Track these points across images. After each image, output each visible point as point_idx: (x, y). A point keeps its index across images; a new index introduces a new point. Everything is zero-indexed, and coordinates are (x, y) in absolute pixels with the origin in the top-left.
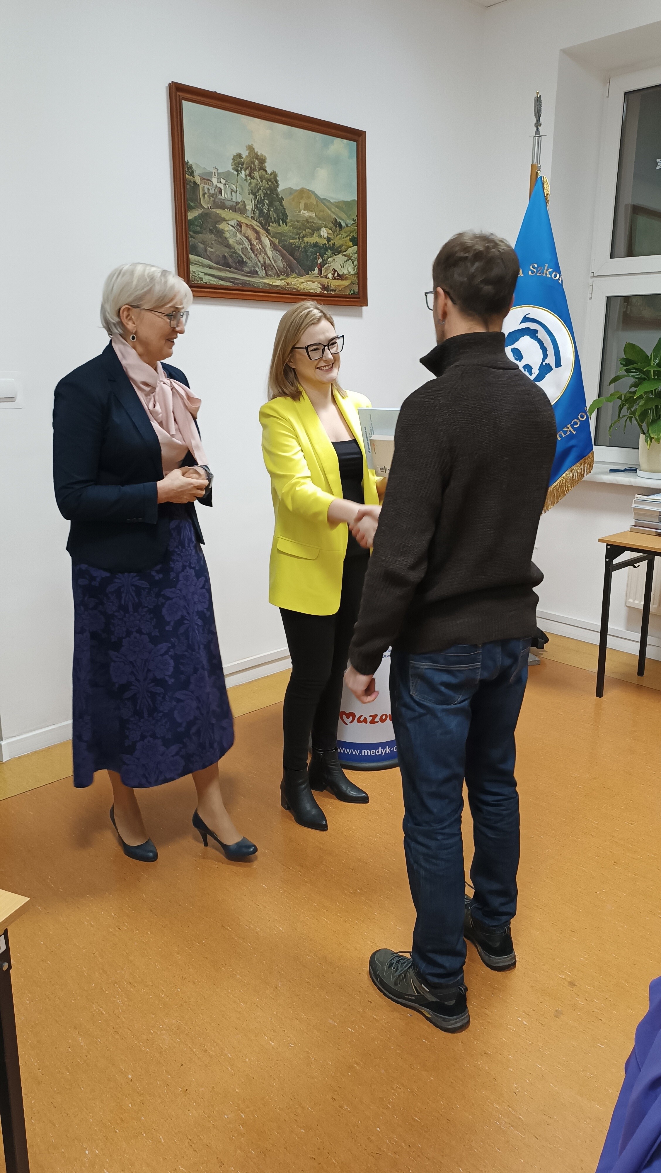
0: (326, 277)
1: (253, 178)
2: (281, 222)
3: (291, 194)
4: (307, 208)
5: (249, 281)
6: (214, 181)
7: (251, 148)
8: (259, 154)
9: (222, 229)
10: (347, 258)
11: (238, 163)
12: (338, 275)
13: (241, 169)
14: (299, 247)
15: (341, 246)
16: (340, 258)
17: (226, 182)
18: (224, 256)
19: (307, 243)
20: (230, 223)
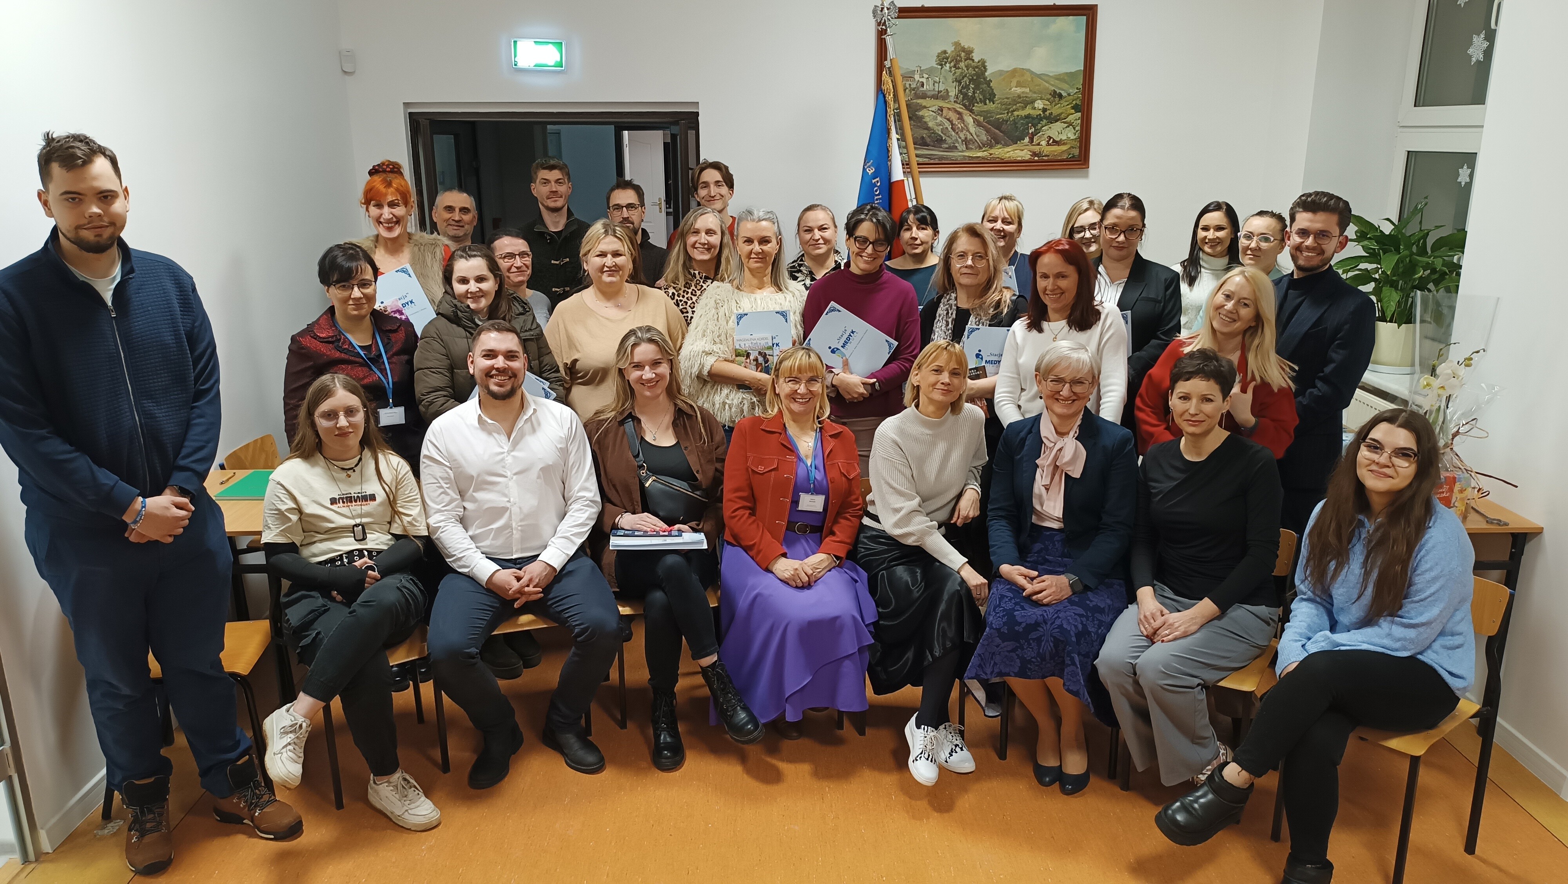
0: (1039, 144)
1: (959, 68)
2: (988, 101)
3: (1001, 75)
4: (1019, 85)
5: (947, 155)
6: (917, 77)
7: (957, 44)
8: (966, 47)
9: (923, 115)
10: (1066, 125)
11: (943, 58)
12: (1054, 141)
13: (946, 63)
14: (1007, 121)
15: (1060, 115)
16: (1058, 126)
17: (929, 76)
18: (923, 138)
19: (1018, 116)
20: (930, 109)
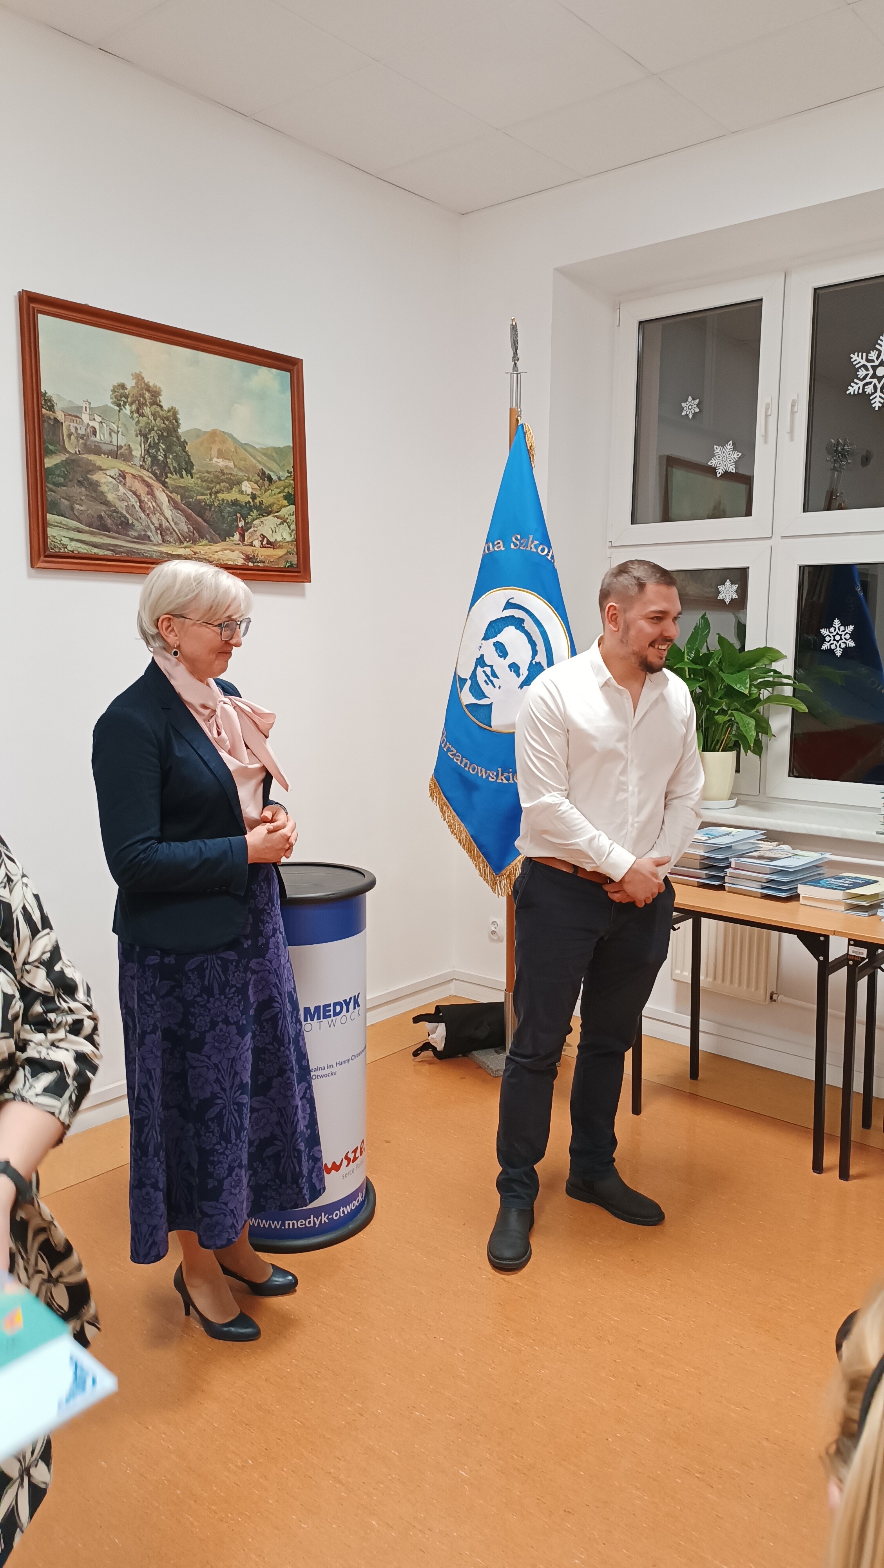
0: (251, 545)
1: (142, 415)
2: (184, 473)
3: (198, 436)
4: (221, 454)
5: (137, 549)
6: (85, 418)
7: (139, 377)
8: (151, 384)
9: (97, 481)
10: (280, 521)
11: (120, 396)
12: (269, 542)
13: (125, 403)
14: (211, 506)
15: (271, 506)
16: (270, 521)
17: (103, 419)
18: (100, 517)
19: (223, 500)
20: (108, 473)
